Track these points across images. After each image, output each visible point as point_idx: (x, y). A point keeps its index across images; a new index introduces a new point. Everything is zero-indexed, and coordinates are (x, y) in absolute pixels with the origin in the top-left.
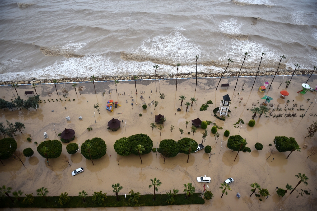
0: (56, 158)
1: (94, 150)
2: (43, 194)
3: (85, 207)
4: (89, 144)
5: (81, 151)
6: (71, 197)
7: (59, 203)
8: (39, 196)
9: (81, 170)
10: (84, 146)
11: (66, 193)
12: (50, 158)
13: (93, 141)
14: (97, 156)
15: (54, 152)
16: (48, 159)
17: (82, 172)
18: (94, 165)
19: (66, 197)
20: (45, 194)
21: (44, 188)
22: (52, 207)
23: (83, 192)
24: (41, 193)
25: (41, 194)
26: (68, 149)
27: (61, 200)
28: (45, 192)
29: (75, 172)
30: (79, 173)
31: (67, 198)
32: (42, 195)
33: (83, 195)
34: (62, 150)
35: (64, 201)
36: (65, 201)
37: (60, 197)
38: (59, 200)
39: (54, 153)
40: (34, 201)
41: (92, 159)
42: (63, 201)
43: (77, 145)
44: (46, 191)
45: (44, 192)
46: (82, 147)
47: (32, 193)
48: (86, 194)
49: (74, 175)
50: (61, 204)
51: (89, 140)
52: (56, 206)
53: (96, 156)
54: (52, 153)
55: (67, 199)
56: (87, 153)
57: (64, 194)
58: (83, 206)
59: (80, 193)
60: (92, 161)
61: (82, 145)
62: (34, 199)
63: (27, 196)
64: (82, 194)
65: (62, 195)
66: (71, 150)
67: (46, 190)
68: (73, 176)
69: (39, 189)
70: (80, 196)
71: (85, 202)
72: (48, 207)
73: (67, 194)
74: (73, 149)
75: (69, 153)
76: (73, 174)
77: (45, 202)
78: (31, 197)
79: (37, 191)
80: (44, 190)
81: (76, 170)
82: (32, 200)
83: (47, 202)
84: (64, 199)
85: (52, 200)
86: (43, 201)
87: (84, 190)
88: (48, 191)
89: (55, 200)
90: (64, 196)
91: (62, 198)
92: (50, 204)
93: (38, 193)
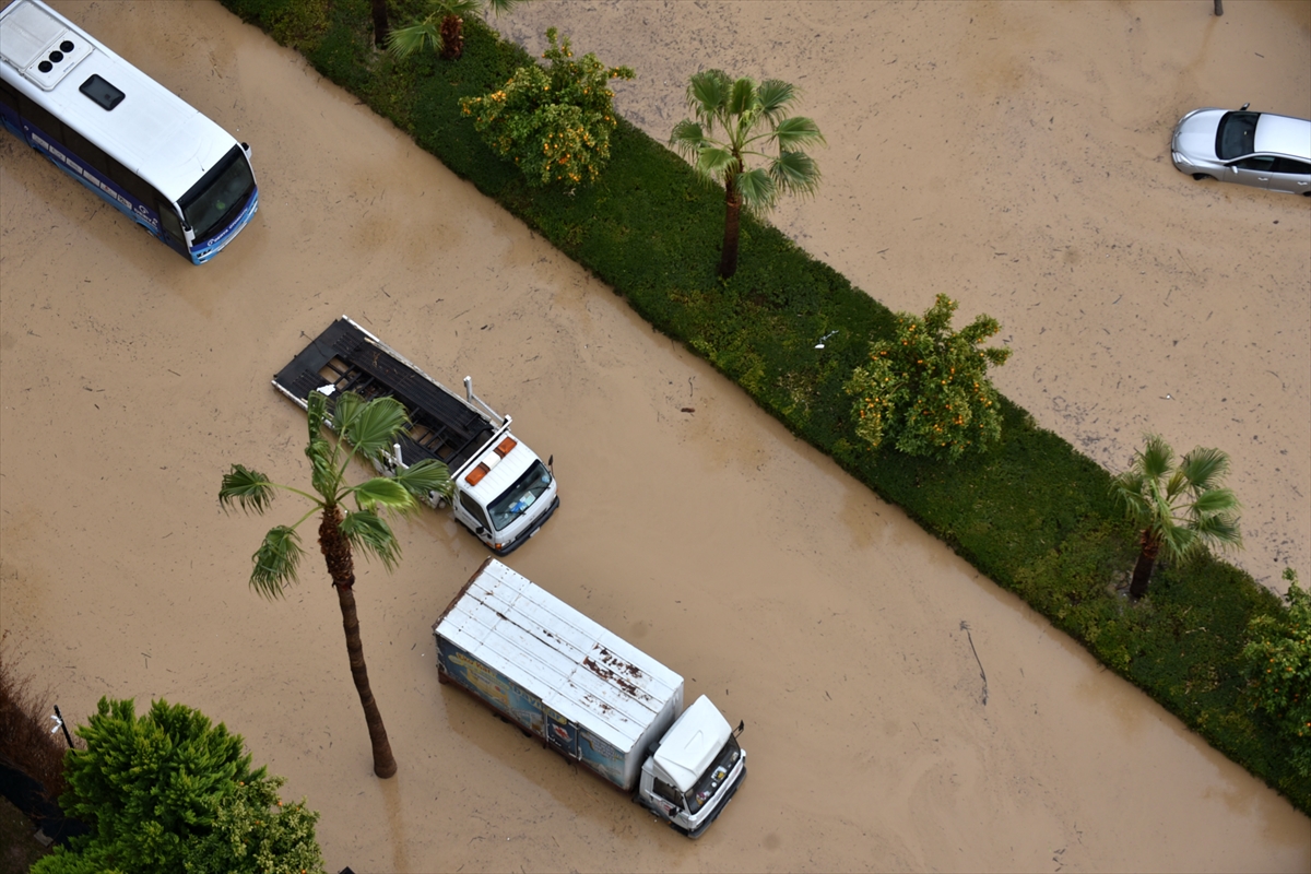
2: (738, 166)
3: (1102, 655)
6: (1014, 416)
7: (857, 396)
8: (691, 157)
11: (985, 327)
19: (969, 388)
20: (758, 180)
21: (790, 110)
22: (746, 391)
23: (1201, 469)
24: (720, 136)
25: (715, 157)
27: (890, 380)
28: (774, 152)
29: (1237, 129)
30: (1271, 184)
31: (976, 405)
32: (724, 164)
33: (1179, 511)
35: (912, 416)
36: (927, 418)
37: (905, 337)
38: (863, 356)
40: (594, 171)
42: (902, 407)
44: (794, 147)
45: (760, 155)
47: (625, 73)
48: (1218, 528)
49: (1199, 175)
50: (871, 427)
52: (797, 397)
55: (966, 413)
57: (958, 323)
58: (1094, 633)
59: (1155, 461)
63: (549, 63)
64: (1173, 489)
65: (936, 321)
67: (800, 146)
68: (1179, 167)
69: (735, 75)
70: (1136, 486)
71: (1137, 592)
72: (700, 343)
73: (998, 357)
76: (1200, 144)
77: (703, 274)
78: (594, 103)
79: (700, 86)
80: (777, 124)
81: (1259, 114)
82: (586, 155)
83: (729, 280)
84: (940, 388)
85: (786, 303)
86: (682, 229)
87: (1221, 459)
88: (809, 159)
89: (825, 323)
90: (957, 355)
91: (908, 360)
92: (744, 332)
93: (694, 122)
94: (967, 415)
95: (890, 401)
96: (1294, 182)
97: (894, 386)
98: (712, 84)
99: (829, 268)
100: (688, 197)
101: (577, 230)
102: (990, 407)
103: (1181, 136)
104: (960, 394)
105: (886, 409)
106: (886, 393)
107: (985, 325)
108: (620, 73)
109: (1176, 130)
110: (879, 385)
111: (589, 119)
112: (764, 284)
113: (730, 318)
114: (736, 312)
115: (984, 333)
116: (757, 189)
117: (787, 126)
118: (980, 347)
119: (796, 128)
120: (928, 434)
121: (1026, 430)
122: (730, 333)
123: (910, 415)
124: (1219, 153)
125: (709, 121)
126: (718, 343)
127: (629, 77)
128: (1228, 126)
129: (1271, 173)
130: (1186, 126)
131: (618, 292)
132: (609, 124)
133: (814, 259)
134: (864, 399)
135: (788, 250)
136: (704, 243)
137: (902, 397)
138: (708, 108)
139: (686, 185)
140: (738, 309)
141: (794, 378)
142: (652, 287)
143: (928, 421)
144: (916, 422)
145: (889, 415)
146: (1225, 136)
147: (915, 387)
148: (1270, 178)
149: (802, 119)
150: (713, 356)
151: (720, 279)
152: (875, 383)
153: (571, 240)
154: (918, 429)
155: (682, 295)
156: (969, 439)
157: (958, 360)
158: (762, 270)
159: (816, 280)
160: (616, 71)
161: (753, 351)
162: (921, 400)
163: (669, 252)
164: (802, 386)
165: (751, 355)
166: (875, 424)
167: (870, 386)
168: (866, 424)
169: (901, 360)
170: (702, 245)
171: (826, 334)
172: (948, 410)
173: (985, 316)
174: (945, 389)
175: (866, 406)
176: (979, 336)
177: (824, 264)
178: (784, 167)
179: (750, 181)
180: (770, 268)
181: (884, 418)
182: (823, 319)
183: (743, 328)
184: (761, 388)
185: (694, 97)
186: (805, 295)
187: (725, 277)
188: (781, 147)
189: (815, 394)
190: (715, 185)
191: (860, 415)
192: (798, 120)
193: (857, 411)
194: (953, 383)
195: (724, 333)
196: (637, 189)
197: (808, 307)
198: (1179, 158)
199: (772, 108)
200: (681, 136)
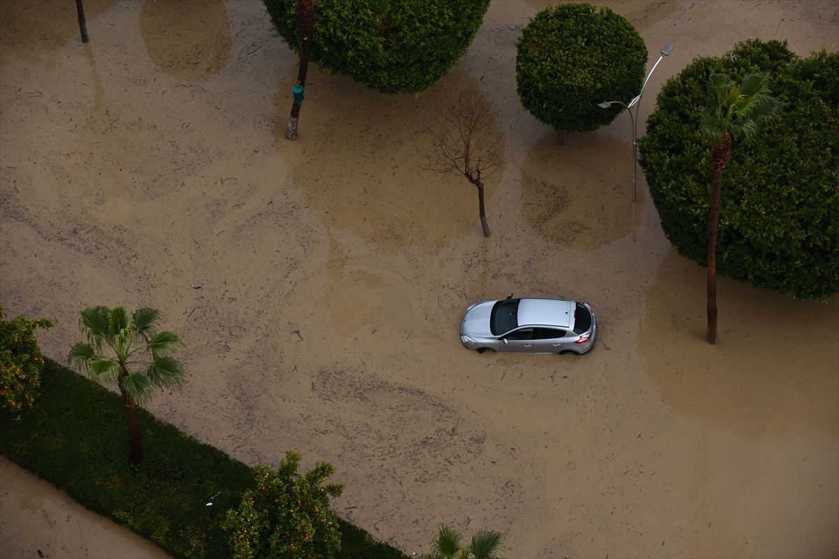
0: (383, 89)
1: (784, 181)
2: (124, 373)
4: (749, 92)
5: (642, 131)
6: (353, 535)
9: (569, 324)
10: (697, 91)
11: (324, 470)
12: (327, 64)
13: (821, 84)
14: (786, 259)
15: (388, 20)
16: (312, 68)
17: (565, 352)
18: (711, 338)
19: (312, 514)
20: (138, 381)
21: (158, 327)
24: (108, 352)
25: (103, 366)
26: (534, 53)
27: (254, 516)
28: (148, 359)
29: (505, 313)
30: (535, 349)
32: (113, 371)
34: (468, 36)
35: (274, 540)
36: (285, 539)
38: (236, 503)
39: (390, 30)
40: (30, 398)
41: (721, 269)
42: (265, 535)
43: (640, 48)
45: (140, 361)
46: (672, 96)
47: (46, 324)
49: (482, 349)
50: (244, 552)
51: (774, 54)
52: (194, 543)
53: (771, 257)
54: (367, 26)
55: (311, 531)
56: (702, 181)
57: (303, 469)
60: (711, 294)
61: (685, 75)
62: (36, 383)
65: (287, 470)
66: (554, 76)
67: (166, 352)
68: (467, 346)
69: (112, 306)
72: (121, 514)
73: (335, 490)
74: (581, 78)
75: (527, 104)
76: (479, 328)
77: (120, 464)
78: (24, 348)
79: (88, 318)
80: (150, 339)
81: (519, 300)
82: (20, 387)
83: (139, 466)
84: (290, 515)
85: (183, 477)
86: (102, 434)
87: (497, 538)
88: (175, 361)
89: (212, 487)
90: (300, 489)
91: (269, 502)
92: (152, 501)
93: (87, 342)
94: (311, 532)
95: (255, 531)
96: (551, 345)
97: (257, 520)
98: (97, 315)
99: (213, 448)
100: (105, 411)
101: (24, 445)
102: (330, 526)
103: (466, 323)
104: (305, 518)
105: (253, 537)
106: (252, 525)
107: (323, 469)
108: (41, 324)
109: (462, 320)
110: (246, 520)
111: (20, 359)
112: (165, 465)
113: (141, 493)
114: (146, 489)
115: (323, 475)
116: (137, 386)
117: (156, 340)
118: (321, 485)
119: (164, 339)
120: (287, 552)
121: (366, 545)
122: (142, 504)
123: (272, 540)
124: (493, 331)
125: (98, 343)
126: (134, 512)
127: (49, 326)
128: (498, 312)
129: (533, 341)
130: (468, 315)
131: (58, 486)
132: (38, 363)
133: (201, 443)
134: (236, 532)
135: (182, 439)
136: (119, 442)
137: (265, 528)
138: (95, 333)
139: (103, 403)
140: (147, 485)
141: (192, 529)
142: (82, 478)
143: (285, 542)
144: (277, 544)
145: (256, 541)
146: (497, 319)
147: (273, 519)
148: (533, 345)
149: (167, 333)
150: (130, 522)
151: (132, 466)
152: (243, 519)
153: (20, 453)
154: (279, 550)
155: (105, 482)
156: (320, 553)
157: (302, 494)
158: (163, 455)
159: (204, 457)
160: (38, 323)
161: (160, 514)
162: (279, 527)
163: (94, 451)
164: (197, 534)
165: (159, 518)
166: (246, 549)
167: (240, 522)
168: (239, 550)
169: (263, 502)
170: (117, 443)
171: (213, 495)
172: (297, 530)
173: (323, 463)
174: (294, 515)
175: (238, 537)
176: (320, 477)
177: (210, 445)
178: (158, 370)
179: (132, 381)
180: (170, 453)
181: (253, 546)
182: (210, 484)
183: (152, 498)
184: (167, 540)
185: (84, 326)
186: (196, 469)
187: (136, 464)
188: (154, 355)
189: (208, 539)
190: (114, 394)
191: (234, 545)
192: (163, 334)
193: (233, 541)
194: (301, 510)
195: (138, 504)
196: (67, 409)
197: (199, 478)
198: (466, 339)
199: (145, 328)
200: (76, 355)
